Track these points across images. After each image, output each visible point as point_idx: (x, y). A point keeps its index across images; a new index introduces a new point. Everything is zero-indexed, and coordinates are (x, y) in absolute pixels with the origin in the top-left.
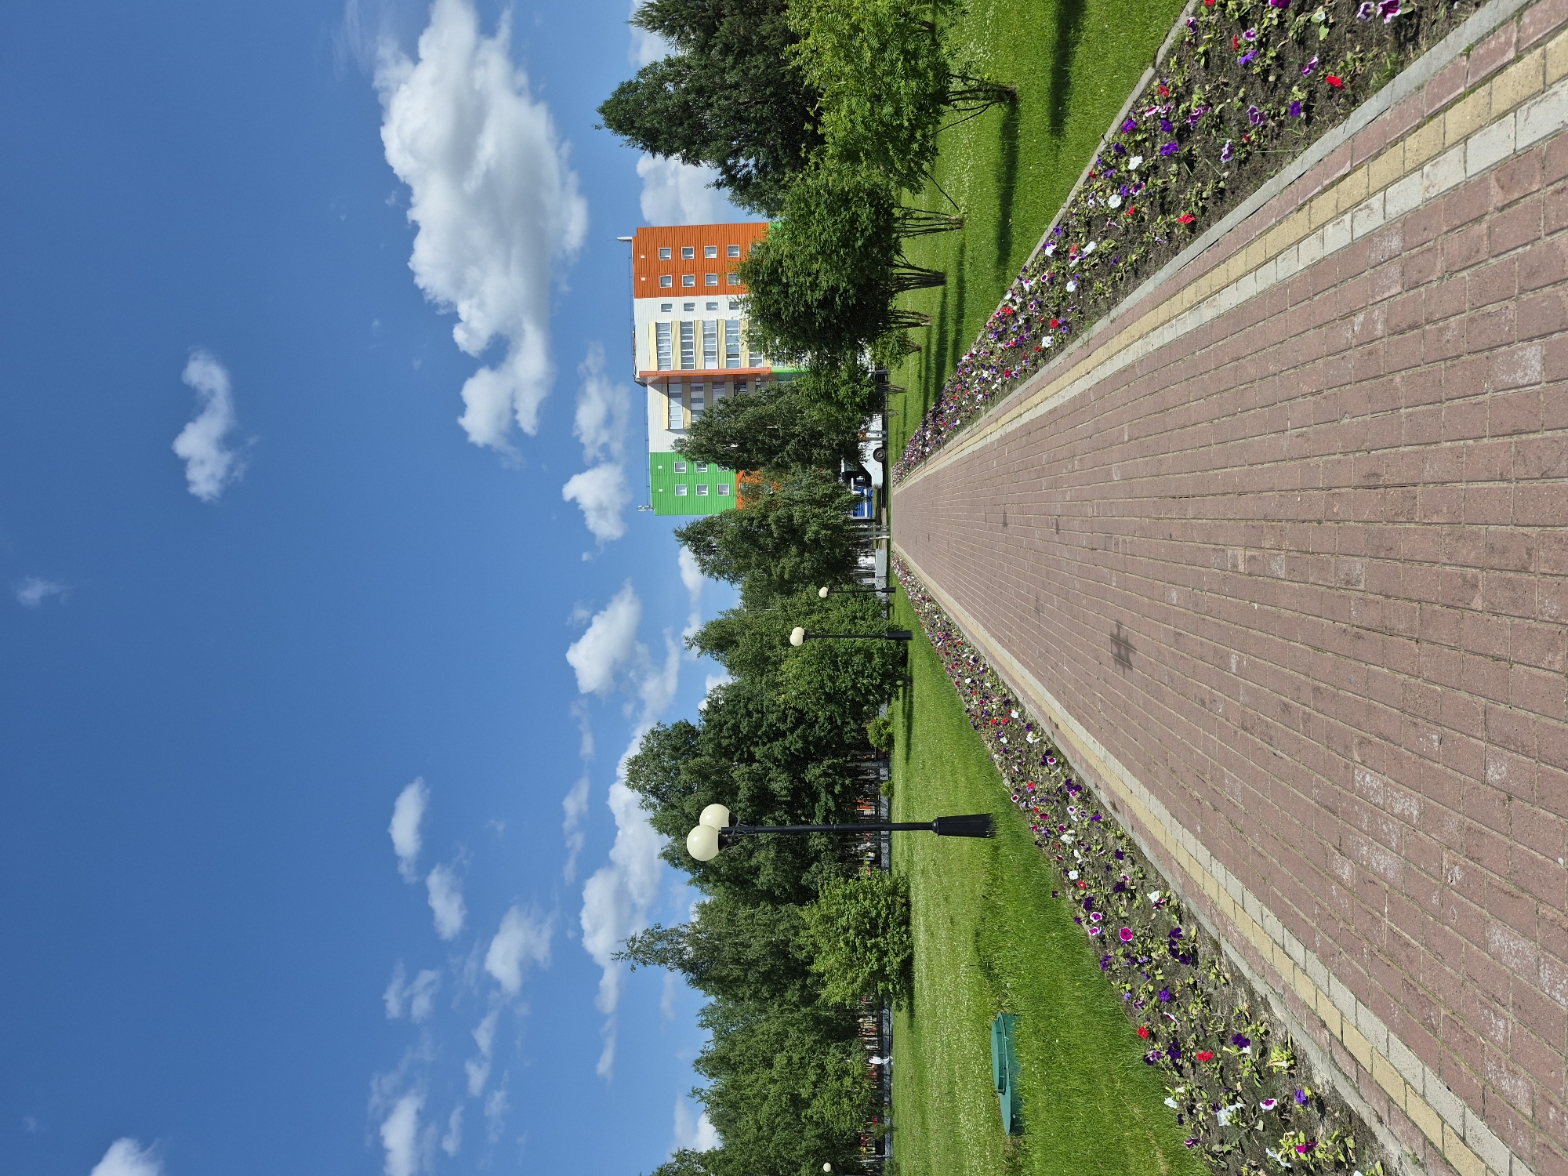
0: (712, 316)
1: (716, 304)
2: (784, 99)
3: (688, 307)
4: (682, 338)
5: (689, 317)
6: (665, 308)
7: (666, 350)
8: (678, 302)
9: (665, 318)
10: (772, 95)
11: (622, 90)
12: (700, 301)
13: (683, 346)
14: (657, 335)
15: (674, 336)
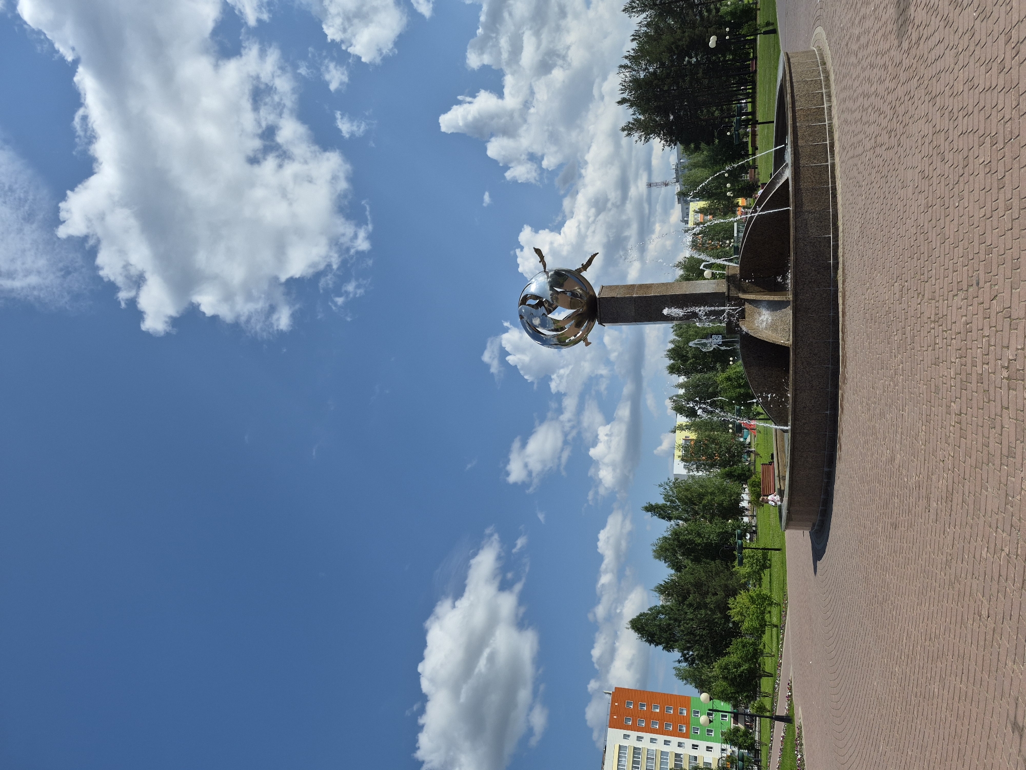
0: (653, 747)
1: (656, 740)
2: (712, 629)
3: (639, 739)
4: (634, 757)
5: (639, 745)
6: (626, 737)
7: (623, 763)
8: (634, 734)
9: (625, 743)
10: (707, 626)
11: (641, 615)
12: (647, 736)
13: (634, 762)
14: (619, 753)
15: (629, 754)
